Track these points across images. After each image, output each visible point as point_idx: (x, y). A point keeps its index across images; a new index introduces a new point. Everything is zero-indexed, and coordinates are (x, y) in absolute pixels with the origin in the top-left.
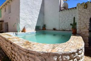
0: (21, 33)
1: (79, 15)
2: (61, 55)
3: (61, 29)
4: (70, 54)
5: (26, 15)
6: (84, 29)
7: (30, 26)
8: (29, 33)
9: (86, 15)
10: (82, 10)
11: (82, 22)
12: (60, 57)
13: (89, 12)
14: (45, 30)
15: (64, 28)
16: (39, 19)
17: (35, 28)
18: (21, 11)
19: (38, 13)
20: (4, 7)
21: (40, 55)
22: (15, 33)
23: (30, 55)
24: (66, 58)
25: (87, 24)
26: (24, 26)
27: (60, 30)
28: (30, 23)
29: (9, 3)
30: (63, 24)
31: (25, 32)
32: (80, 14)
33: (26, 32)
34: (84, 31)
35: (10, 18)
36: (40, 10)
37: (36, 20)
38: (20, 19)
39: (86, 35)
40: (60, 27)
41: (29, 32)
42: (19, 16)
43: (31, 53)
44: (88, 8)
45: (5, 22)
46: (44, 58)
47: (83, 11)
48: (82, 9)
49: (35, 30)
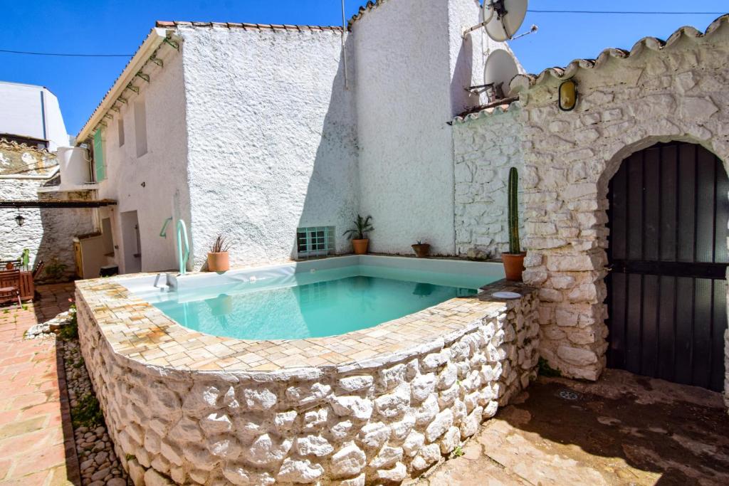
0: (197, 274)
1: (533, 158)
2: (234, 384)
3: (464, 250)
4: (279, 386)
5: (232, 166)
6: (566, 251)
7: (255, 234)
8: (247, 275)
9: (572, 156)
10: (548, 123)
11: (550, 206)
12: (232, 391)
13: (593, 135)
14: (368, 251)
15: (486, 241)
16: (319, 179)
17: (291, 242)
18: (196, 140)
19: (316, 140)
20: (116, 115)
21: (161, 382)
22: (163, 275)
23: (133, 380)
24: (256, 400)
25: (582, 218)
26: (214, 231)
27: (457, 257)
28: (257, 215)
29: (137, 90)
30: (475, 210)
31: (221, 272)
32: (537, 146)
33: (230, 272)
34: (565, 265)
35: (144, 185)
36: (328, 118)
37: (300, 187)
38: (194, 192)
39: (575, 294)
40: (463, 236)
41: (248, 269)
42: (185, 174)
43: (137, 374)
44: (584, 105)
45: (123, 207)
46: (177, 394)
47: (555, 128)
48: (546, 110)
49: (293, 259)
